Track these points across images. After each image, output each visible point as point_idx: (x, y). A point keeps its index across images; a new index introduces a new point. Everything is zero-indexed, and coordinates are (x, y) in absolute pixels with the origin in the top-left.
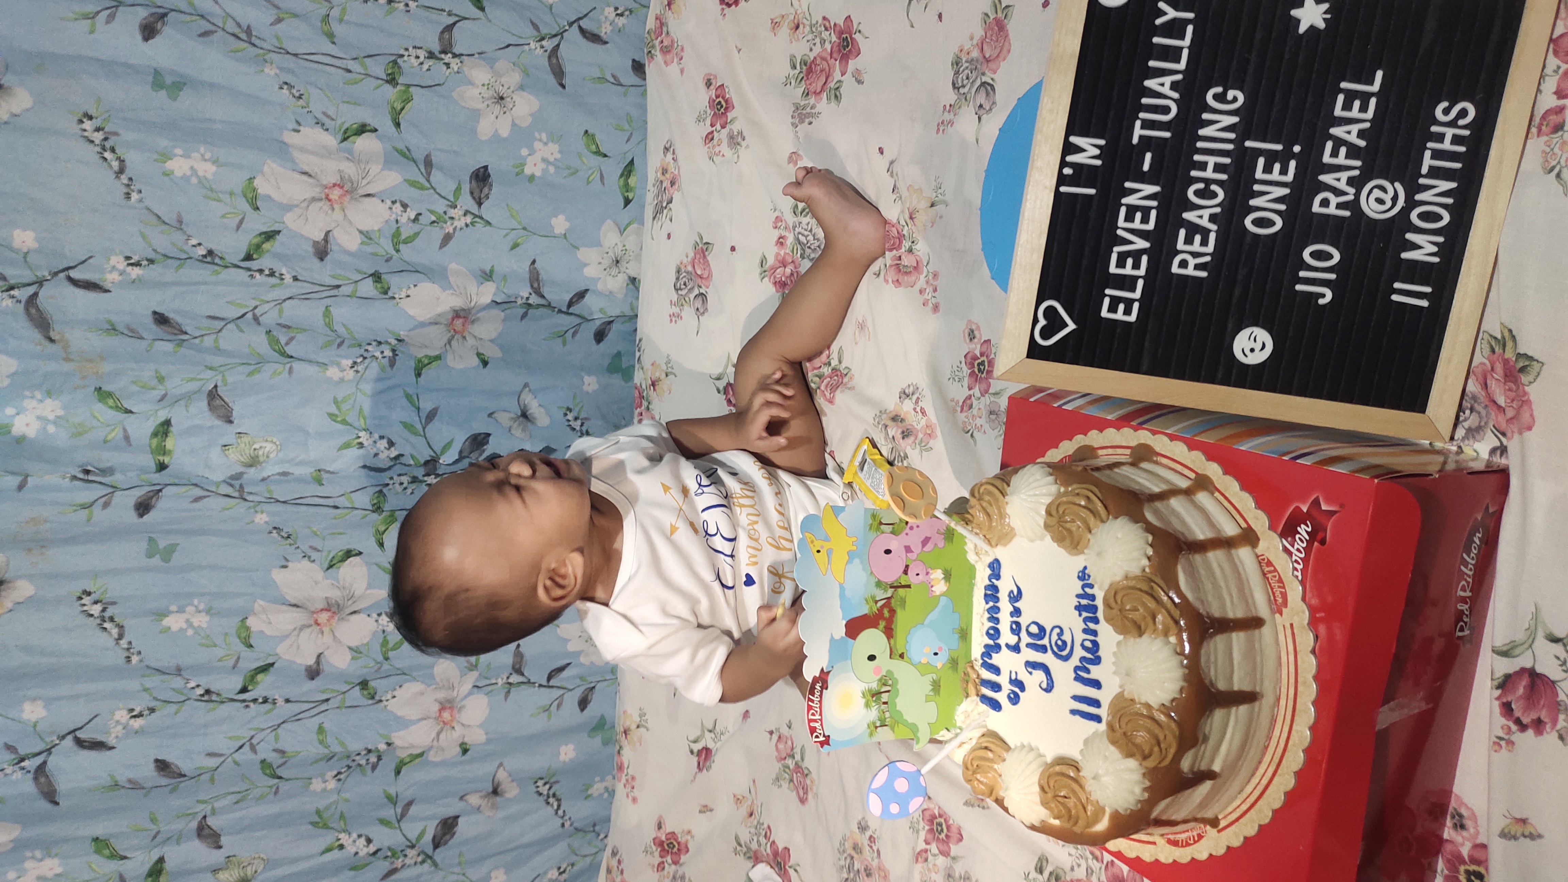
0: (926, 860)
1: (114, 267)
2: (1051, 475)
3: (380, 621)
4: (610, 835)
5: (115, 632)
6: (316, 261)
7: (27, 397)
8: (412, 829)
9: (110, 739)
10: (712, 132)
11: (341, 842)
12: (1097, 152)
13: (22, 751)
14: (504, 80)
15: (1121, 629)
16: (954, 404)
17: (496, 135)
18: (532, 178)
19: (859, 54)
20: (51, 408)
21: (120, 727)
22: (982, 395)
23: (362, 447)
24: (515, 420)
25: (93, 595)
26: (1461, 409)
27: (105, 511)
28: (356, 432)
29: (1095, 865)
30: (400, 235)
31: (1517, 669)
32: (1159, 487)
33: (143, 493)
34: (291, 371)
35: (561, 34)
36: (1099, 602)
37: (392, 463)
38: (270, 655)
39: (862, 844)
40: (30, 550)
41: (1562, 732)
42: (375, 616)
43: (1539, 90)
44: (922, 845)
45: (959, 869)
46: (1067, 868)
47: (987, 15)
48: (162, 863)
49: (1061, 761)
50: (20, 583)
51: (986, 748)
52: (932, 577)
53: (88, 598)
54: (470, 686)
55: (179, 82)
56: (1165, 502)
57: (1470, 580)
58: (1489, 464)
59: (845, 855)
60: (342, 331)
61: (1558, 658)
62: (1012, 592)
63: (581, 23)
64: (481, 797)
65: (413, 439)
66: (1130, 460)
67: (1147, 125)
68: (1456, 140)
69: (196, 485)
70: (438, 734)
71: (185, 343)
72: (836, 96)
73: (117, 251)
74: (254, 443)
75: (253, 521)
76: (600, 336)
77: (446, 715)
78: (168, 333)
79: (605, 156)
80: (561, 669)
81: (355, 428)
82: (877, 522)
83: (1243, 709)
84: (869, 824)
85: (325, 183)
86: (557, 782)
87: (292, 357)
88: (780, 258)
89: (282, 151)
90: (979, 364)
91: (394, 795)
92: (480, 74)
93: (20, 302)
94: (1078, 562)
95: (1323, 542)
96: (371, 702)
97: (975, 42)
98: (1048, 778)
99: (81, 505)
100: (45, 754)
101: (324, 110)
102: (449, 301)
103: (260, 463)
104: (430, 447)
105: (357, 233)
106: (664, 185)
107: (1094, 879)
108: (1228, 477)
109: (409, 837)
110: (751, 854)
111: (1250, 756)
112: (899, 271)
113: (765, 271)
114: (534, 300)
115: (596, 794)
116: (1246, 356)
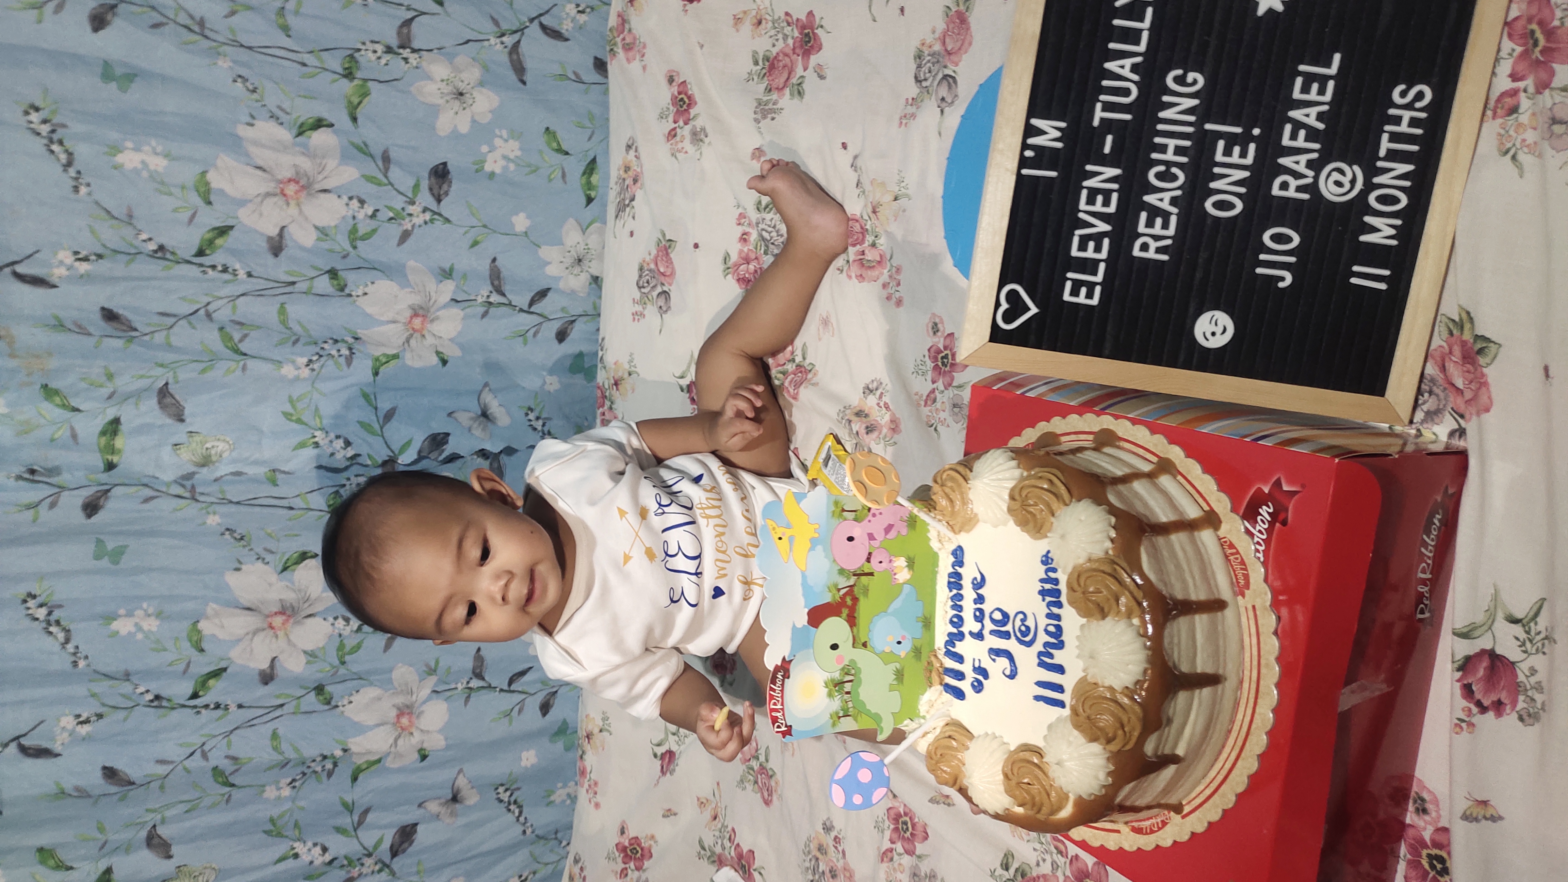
0: (891, 859)
1: (61, 262)
2: (1013, 459)
3: (336, 625)
4: (571, 844)
5: (61, 636)
6: (271, 257)
8: (369, 837)
9: (56, 746)
10: (675, 129)
11: (296, 851)
12: (1058, 134)
14: (464, 76)
15: (1085, 613)
16: (917, 397)
17: (455, 130)
18: (492, 175)
19: (820, 49)
21: (66, 734)
22: (946, 388)
23: (318, 447)
24: (474, 419)
25: (38, 598)
26: (1419, 392)
27: (53, 511)
28: (312, 431)
29: (1060, 860)
30: (357, 230)
31: (1477, 650)
32: (1122, 471)
33: (91, 493)
34: (244, 368)
35: (521, 30)
36: (1063, 587)
37: (348, 463)
38: (222, 659)
39: (827, 844)
41: (1522, 713)
42: (331, 619)
43: (1494, 73)
44: (887, 845)
45: (925, 868)
46: (1033, 863)
47: (948, 7)
48: (110, 874)
49: (1025, 748)
51: (950, 737)
52: (895, 565)
53: (34, 601)
54: (429, 691)
55: (129, 74)
56: (1127, 485)
57: (1430, 562)
58: (1447, 446)
59: (810, 856)
60: (297, 328)
61: (1517, 639)
62: (975, 579)
63: (542, 19)
64: (441, 804)
65: (370, 438)
66: (1093, 446)
67: (1108, 107)
68: (1413, 122)
69: (146, 485)
70: (396, 740)
71: (135, 339)
72: (799, 93)
73: (66, 244)
74: (206, 442)
75: (205, 523)
76: (561, 336)
77: (405, 721)
78: (117, 329)
79: (567, 153)
80: (523, 673)
81: (310, 427)
82: (840, 510)
83: (1206, 691)
84: (834, 824)
85: (280, 177)
86: (518, 789)
87: (245, 354)
88: (743, 255)
89: (236, 145)
90: (942, 358)
91: (350, 802)
92: (439, 70)
94: (1042, 546)
95: (1284, 523)
96: (327, 707)
97: (937, 35)
98: (1012, 764)
99: (26, 506)
101: (279, 104)
102: (407, 299)
103: (213, 463)
104: (388, 447)
105: (313, 229)
106: (627, 182)
107: (1059, 873)
108: (1190, 460)
109: (366, 845)
110: (716, 858)
111: (1213, 740)
112: (863, 265)
113: (728, 268)
114: (495, 298)
115: (558, 800)
116: (1207, 340)
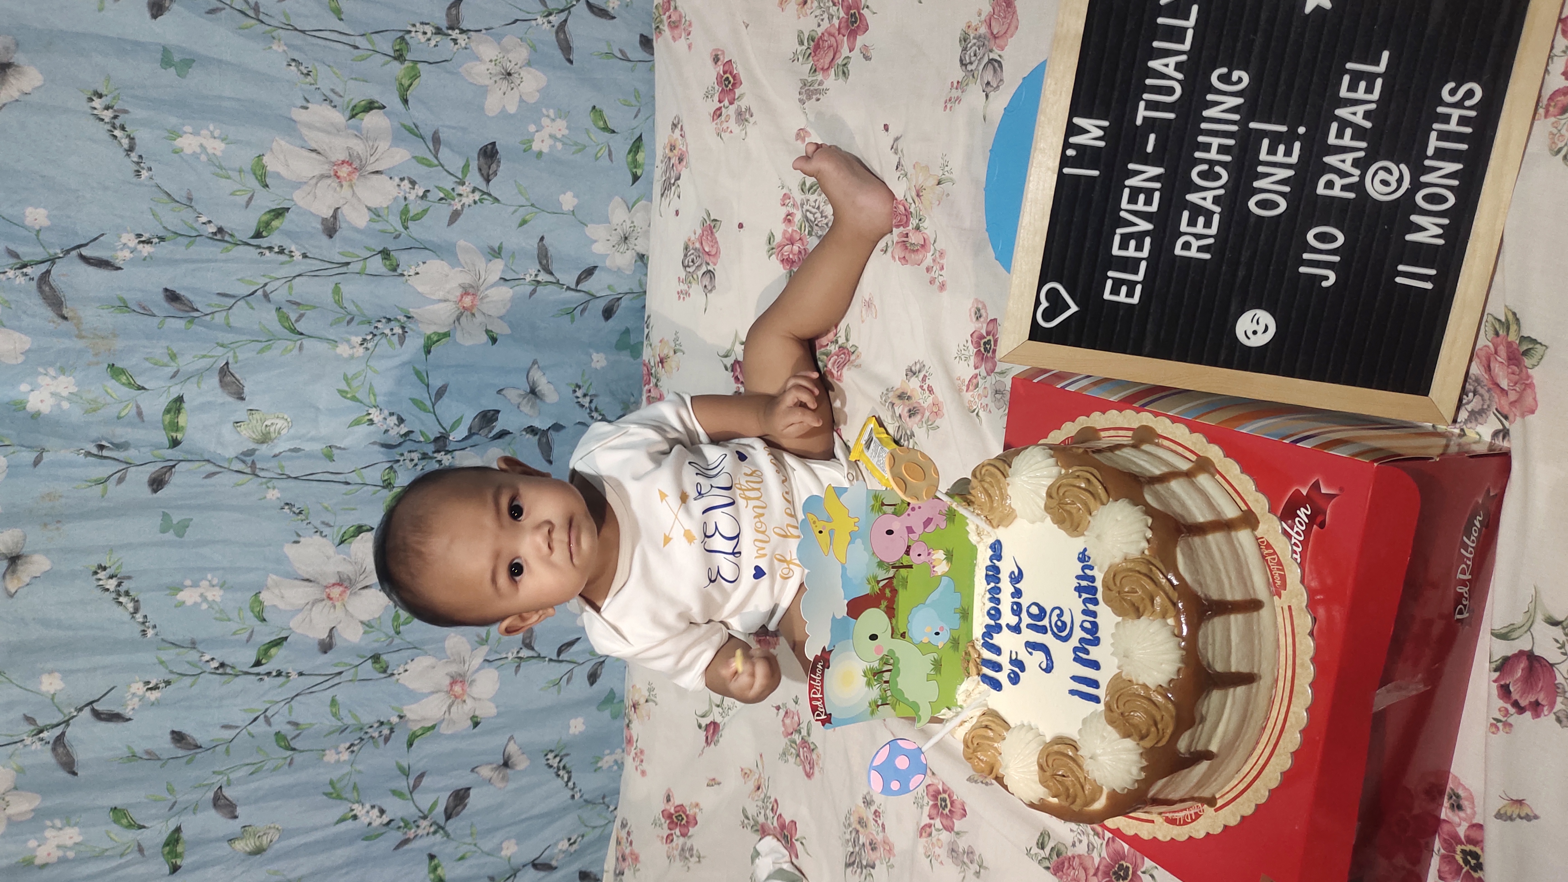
0: (930, 835)
1: (125, 244)
2: (1052, 456)
4: (618, 809)
5: (130, 606)
6: (325, 239)
7: (40, 374)
8: (424, 800)
9: (127, 711)
10: (721, 108)
11: (354, 812)
12: (1101, 133)
13: (41, 722)
14: (510, 56)
15: (1118, 612)
16: (959, 382)
17: (503, 110)
18: (540, 154)
19: (867, 30)
20: (65, 385)
21: (136, 700)
22: (988, 374)
23: (372, 424)
24: (524, 397)
25: (108, 570)
26: (1464, 391)
27: (118, 487)
28: (367, 408)
29: (1097, 841)
30: (408, 211)
31: (1516, 652)
32: (1159, 469)
33: (157, 469)
34: (301, 348)
35: (568, 9)
36: (1099, 584)
37: (402, 440)
38: (283, 629)
39: (867, 818)
40: (45, 525)
41: (1560, 714)
43: (1546, 71)
44: (926, 820)
45: (962, 844)
46: (1069, 844)
48: (179, 833)
49: (1061, 740)
50: (37, 558)
51: (986, 727)
52: (933, 557)
53: (104, 573)
54: (481, 660)
55: (188, 60)
56: (1165, 485)
57: (1469, 563)
58: (1491, 446)
59: (851, 829)
60: (351, 308)
61: (1557, 641)
62: (1013, 572)
64: (493, 770)
65: (423, 415)
66: (1131, 442)
67: (1152, 106)
68: (1463, 121)
69: (208, 461)
70: (450, 707)
71: (196, 320)
72: (844, 73)
73: (128, 228)
74: (266, 420)
75: (265, 497)
76: (608, 313)
77: (457, 688)
78: (180, 310)
79: (613, 132)
80: (571, 644)
81: (364, 404)
82: (879, 503)
83: (1241, 690)
84: (875, 798)
85: (333, 159)
86: (567, 755)
87: (302, 334)
88: (788, 236)
89: (289, 127)
90: (985, 343)
91: (406, 766)
92: (488, 50)
93: (33, 279)
94: (1078, 544)
95: (1322, 525)
96: (383, 675)
97: (983, 17)
98: (1047, 756)
99: (95, 481)
100: (63, 725)
101: (332, 87)
102: (457, 278)
103: (272, 440)
104: (440, 424)
105: (366, 210)
106: (672, 161)
107: (1095, 854)
108: (1229, 459)
109: (422, 809)
110: (759, 827)
111: (1246, 737)
112: (906, 248)
113: (773, 249)
114: (543, 277)
115: (605, 766)
116: (1248, 338)
